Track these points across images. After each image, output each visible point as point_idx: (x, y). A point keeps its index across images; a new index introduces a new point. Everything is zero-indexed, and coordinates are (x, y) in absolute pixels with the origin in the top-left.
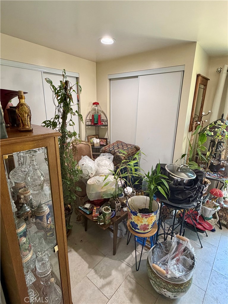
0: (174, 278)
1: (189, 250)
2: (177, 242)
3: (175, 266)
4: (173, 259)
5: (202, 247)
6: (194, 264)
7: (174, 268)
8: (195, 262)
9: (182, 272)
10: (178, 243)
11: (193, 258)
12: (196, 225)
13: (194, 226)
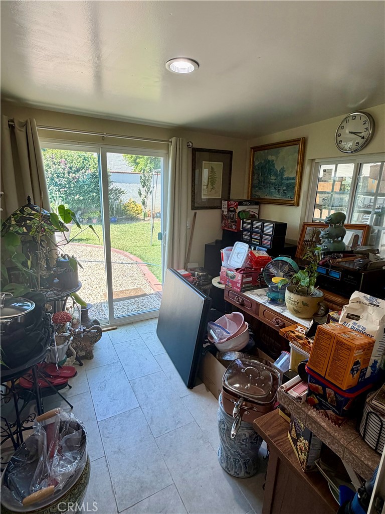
0: (70, 480)
1: (67, 422)
2: (43, 427)
3: (61, 462)
4: (52, 456)
5: (72, 407)
6: (83, 433)
7: (63, 466)
8: (84, 429)
9: (75, 459)
10: (45, 428)
11: (78, 427)
12: (52, 383)
13: (50, 387)
